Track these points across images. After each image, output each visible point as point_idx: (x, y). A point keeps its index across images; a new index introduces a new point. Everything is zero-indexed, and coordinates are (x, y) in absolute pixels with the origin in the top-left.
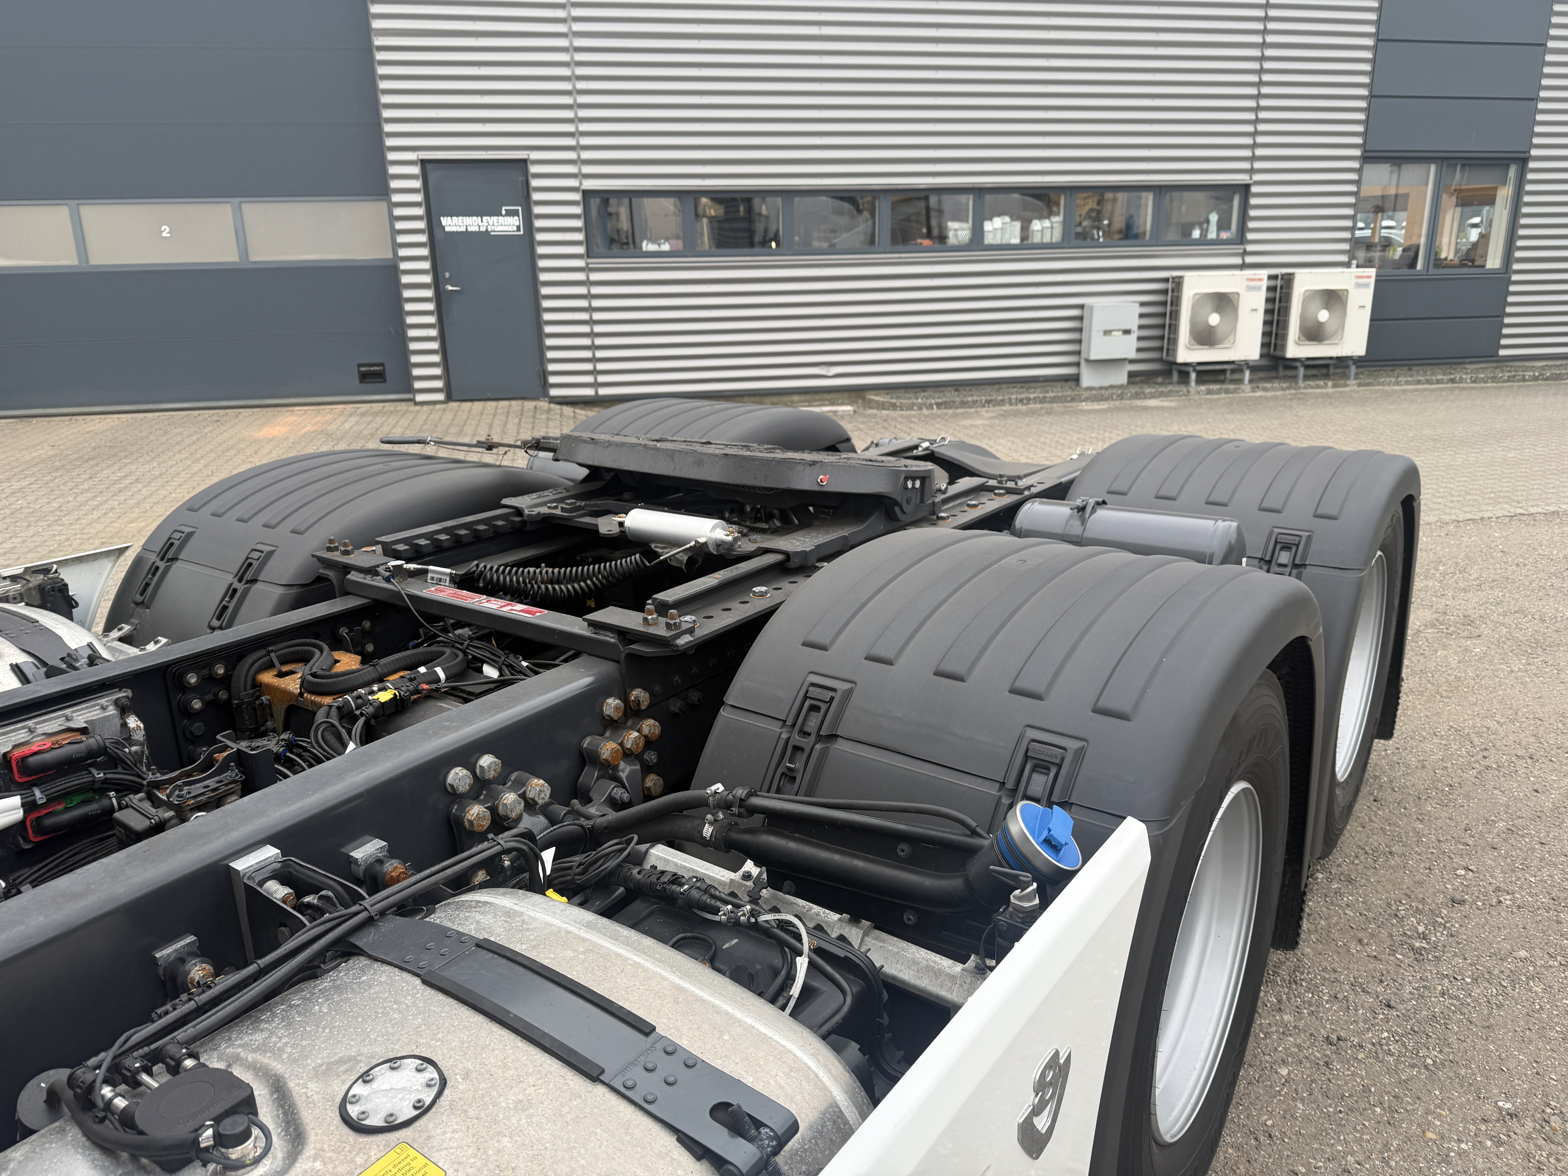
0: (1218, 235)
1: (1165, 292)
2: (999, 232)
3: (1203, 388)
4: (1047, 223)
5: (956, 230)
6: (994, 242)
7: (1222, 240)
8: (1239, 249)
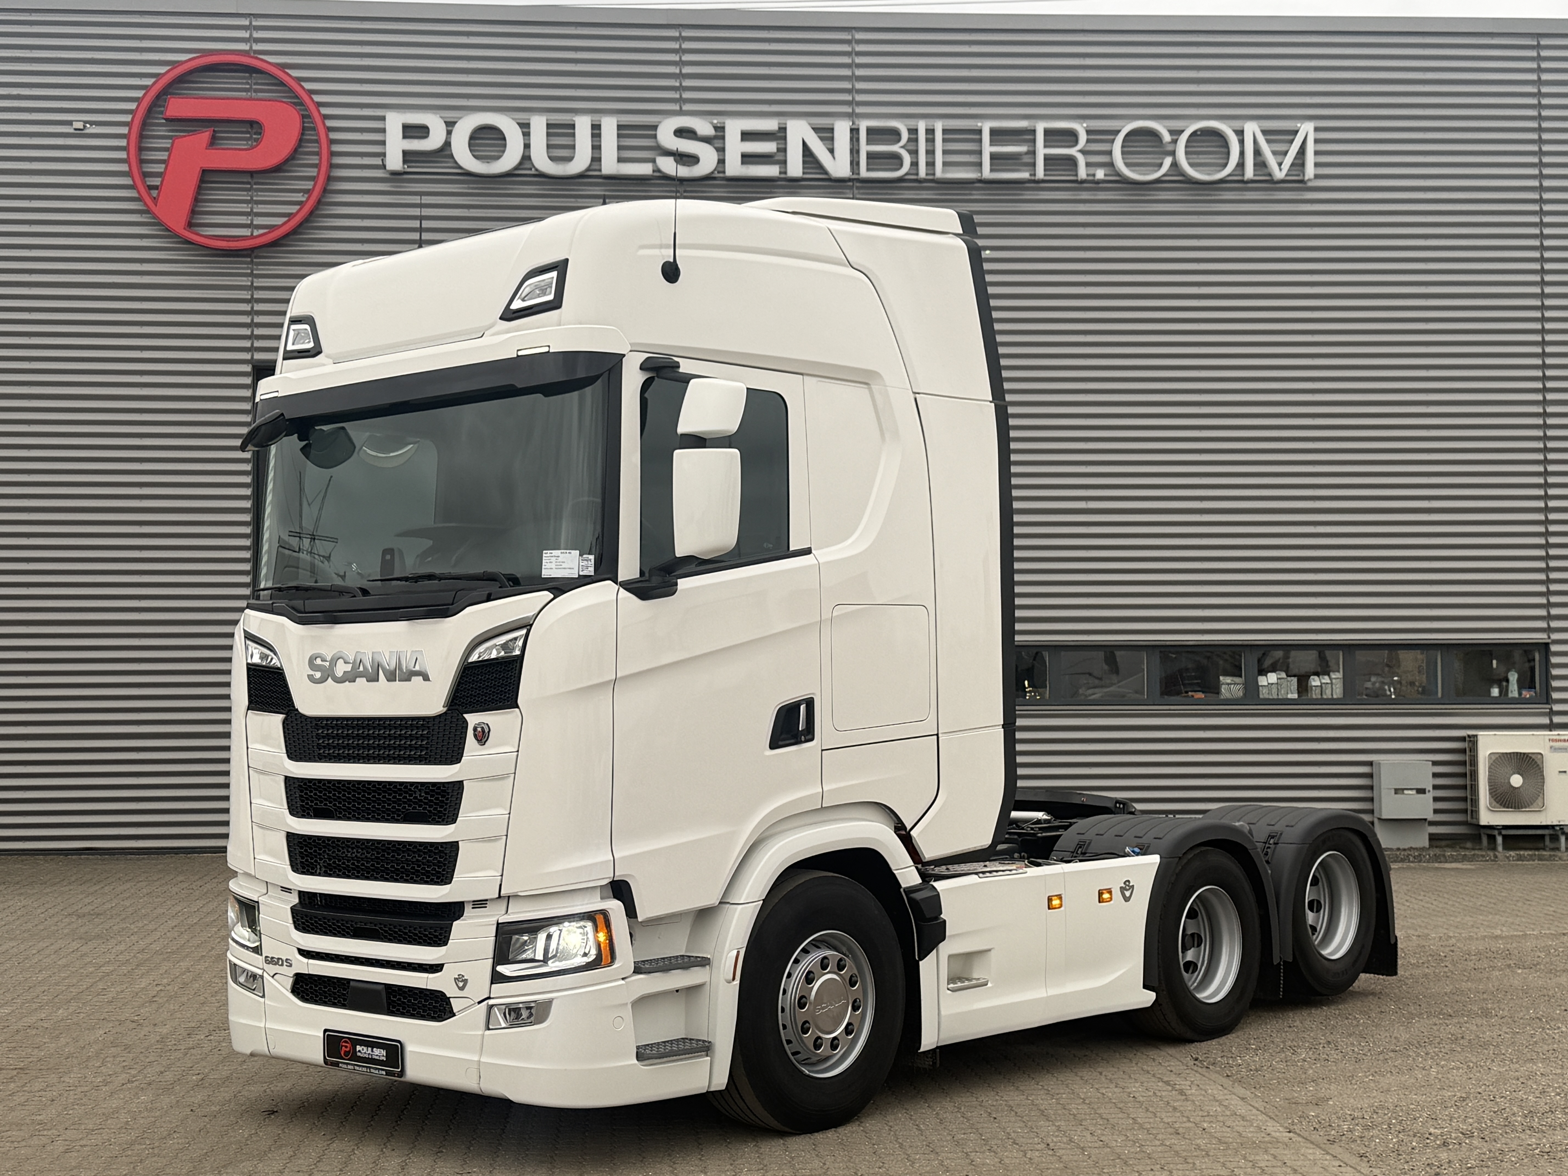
0: (1520, 694)
1: (1463, 751)
2: (1274, 688)
3: (1512, 853)
4: (1326, 679)
5: (1228, 684)
6: (1271, 697)
7: (1525, 698)
8: (1545, 709)
